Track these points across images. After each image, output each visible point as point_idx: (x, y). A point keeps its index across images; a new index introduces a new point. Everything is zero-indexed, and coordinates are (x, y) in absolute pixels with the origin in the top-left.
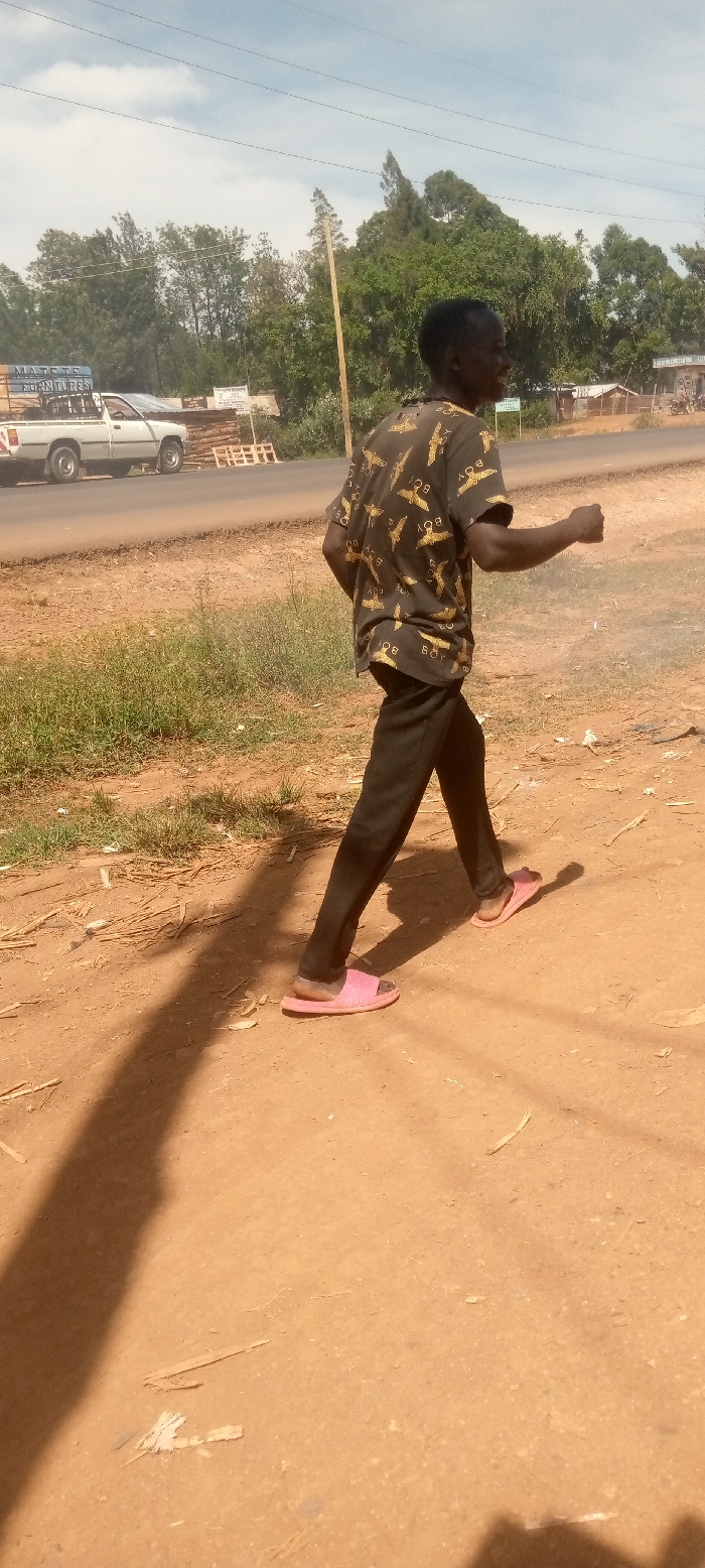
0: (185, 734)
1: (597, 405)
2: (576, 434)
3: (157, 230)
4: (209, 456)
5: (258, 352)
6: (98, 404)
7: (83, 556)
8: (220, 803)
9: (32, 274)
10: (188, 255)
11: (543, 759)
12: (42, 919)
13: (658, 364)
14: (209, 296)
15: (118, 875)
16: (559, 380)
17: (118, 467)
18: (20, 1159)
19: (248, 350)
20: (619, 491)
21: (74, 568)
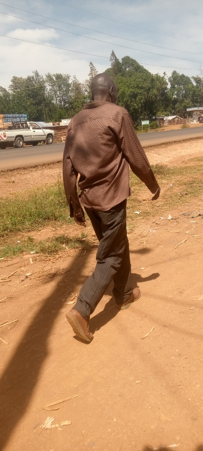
0: (54, 218)
1: (171, 122)
2: (165, 130)
3: (45, 75)
4: (60, 139)
5: (74, 109)
6: (29, 125)
7: (24, 168)
8: (64, 239)
9: (10, 88)
10: (54, 82)
11: (156, 224)
12: (12, 273)
13: (188, 110)
14: (60, 94)
15: (35, 260)
16: (160, 115)
17: (34, 143)
18: (7, 343)
19: (71, 109)
20: (177, 146)
21: (22, 172)
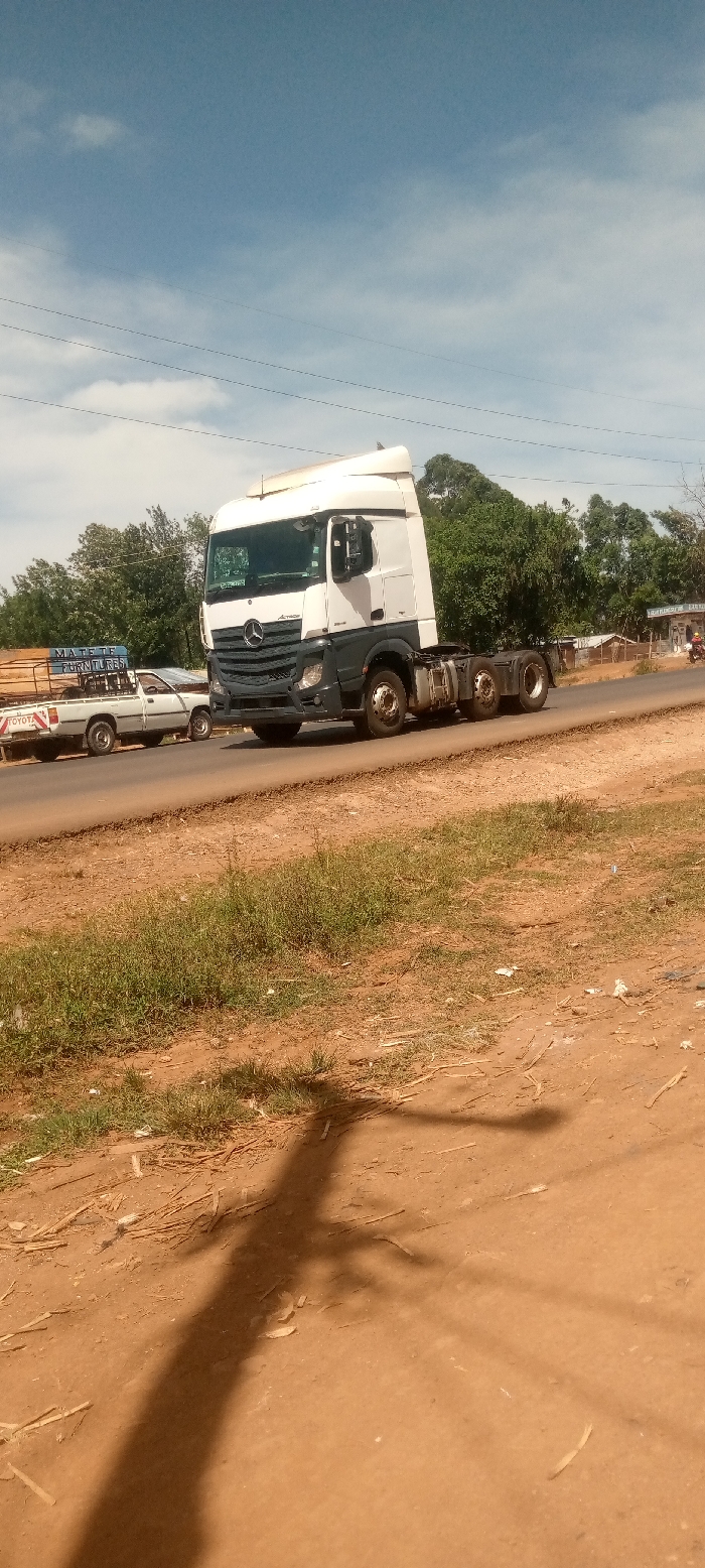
0: (216, 1002)
1: (597, 655)
2: (579, 683)
3: (186, 520)
6: (132, 680)
7: (118, 826)
8: (252, 1077)
12: (72, 1215)
13: (652, 614)
15: (150, 1163)
16: (560, 633)
17: (151, 738)
18: (49, 1500)
20: (624, 735)
21: (109, 838)
